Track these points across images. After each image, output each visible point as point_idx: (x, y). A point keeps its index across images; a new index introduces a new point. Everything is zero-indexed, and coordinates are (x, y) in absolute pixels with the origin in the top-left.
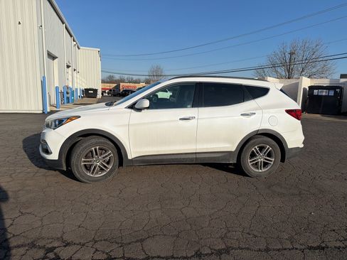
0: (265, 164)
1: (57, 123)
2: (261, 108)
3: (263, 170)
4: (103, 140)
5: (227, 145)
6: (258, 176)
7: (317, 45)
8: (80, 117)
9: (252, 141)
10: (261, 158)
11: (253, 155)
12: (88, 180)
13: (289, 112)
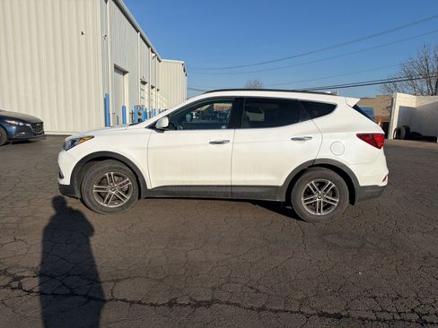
1: (70, 143)
2: (320, 131)
3: (323, 214)
4: (118, 165)
5: (272, 178)
6: (315, 221)
8: (93, 137)
9: (306, 174)
10: (319, 197)
11: (308, 193)
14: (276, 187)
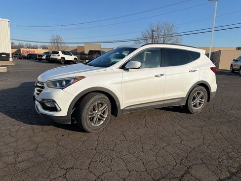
0: (200, 104)
1: (64, 83)
6: (196, 112)
11: (194, 98)
12: (93, 130)
13: (212, 69)
14: (183, 98)
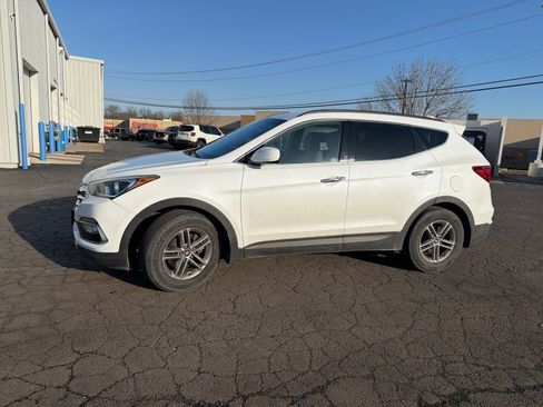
0: (443, 250)
1: (117, 187)
3: (440, 260)
5: (391, 223)
7: (448, 70)
8: (158, 177)
9: (427, 216)
11: (426, 237)
12: (172, 286)
13: (477, 169)
14: (394, 234)
